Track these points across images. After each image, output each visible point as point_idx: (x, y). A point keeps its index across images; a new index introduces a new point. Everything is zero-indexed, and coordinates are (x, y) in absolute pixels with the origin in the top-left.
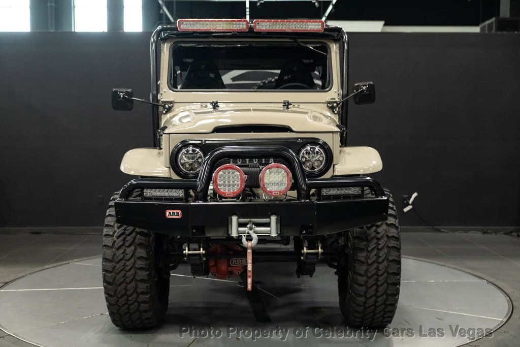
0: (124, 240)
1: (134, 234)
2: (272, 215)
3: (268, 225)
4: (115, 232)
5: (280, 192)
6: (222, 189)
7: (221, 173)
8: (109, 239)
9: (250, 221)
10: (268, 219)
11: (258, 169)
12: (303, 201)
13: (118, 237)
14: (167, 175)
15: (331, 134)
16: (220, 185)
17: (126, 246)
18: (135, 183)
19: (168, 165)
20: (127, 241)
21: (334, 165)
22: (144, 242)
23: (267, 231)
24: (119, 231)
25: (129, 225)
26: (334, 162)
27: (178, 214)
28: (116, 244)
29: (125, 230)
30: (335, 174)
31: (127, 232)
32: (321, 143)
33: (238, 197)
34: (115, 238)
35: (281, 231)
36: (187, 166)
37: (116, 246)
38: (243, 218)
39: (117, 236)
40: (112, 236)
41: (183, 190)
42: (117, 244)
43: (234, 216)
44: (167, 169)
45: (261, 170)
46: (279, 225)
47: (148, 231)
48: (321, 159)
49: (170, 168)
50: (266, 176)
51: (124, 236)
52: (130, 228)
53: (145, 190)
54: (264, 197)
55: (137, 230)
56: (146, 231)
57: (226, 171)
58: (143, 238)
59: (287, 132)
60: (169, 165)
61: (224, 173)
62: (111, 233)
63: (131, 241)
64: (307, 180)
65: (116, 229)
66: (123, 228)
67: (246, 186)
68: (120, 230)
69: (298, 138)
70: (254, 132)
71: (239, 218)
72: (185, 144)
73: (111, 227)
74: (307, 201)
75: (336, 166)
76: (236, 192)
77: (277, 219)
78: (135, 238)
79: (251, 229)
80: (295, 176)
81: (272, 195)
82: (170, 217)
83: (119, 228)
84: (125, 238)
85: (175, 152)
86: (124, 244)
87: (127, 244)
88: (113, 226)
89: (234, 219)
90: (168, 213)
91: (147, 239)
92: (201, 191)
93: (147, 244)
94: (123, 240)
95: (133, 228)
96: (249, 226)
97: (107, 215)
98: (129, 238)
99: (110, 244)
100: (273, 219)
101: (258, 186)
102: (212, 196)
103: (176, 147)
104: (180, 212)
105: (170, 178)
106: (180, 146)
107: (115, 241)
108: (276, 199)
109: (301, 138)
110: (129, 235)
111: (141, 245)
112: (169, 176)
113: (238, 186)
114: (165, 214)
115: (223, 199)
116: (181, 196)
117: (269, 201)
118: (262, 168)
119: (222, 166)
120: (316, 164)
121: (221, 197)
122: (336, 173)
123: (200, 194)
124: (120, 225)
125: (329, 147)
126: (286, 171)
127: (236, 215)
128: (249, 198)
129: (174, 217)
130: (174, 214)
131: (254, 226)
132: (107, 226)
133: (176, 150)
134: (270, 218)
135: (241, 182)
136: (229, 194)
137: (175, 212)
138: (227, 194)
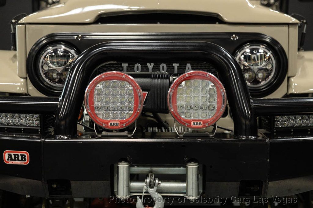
2: (189, 161)
3: (182, 178)
5: (204, 122)
6: (101, 115)
7: (100, 86)
9: (151, 172)
10: (182, 169)
11: (165, 82)
12: (244, 138)
14: (22, 90)
15: (285, 28)
16: (100, 108)
21: (289, 78)
23: (180, 188)
26: (290, 74)
30: (290, 92)
32: (268, 40)
33: (129, 129)
35: (204, 189)
36: (55, 75)
38: (138, 166)
41: (38, 115)
43: (123, 163)
45: (171, 83)
46: (201, 178)
48: (269, 67)
49: (26, 78)
50: (179, 92)
54: (176, 129)
57: (111, 83)
59: (214, 23)
60: (24, 75)
61: (107, 87)
64: (252, 101)
67: (144, 110)
69: (232, 34)
70: (161, 23)
71: (131, 166)
72: (53, 40)
74: (253, 138)
75: (292, 79)
76: (127, 121)
77: (198, 168)
79: (152, 186)
80: (231, 95)
81: (189, 126)
82: (11, 162)
85: (34, 53)
89: (123, 168)
90: (6, 156)
92: (66, 116)
96: (148, 180)
100: (192, 168)
101: (166, 111)
102: (88, 125)
103: (37, 44)
104: (27, 155)
105: (26, 95)
106: (44, 42)
108: (197, 133)
109: (237, 34)
112: (26, 92)
113: (130, 110)
115: (104, 133)
116: (32, 125)
117: (185, 136)
118: (174, 80)
119: (103, 75)
120: (260, 75)
121: (100, 129)
122: (293, 91)
123: (63, 123)
125: (282, 48)
126: (215, 85)
127: (126, 160)
128: (150, 129)
129: (17, 162)
130: (16, 157)
131: (157, 181)
133: (37, 48)
134: (185, 167)
135: (136, 103)
136: (115, 123)
137: (19, 154)
138: (111, 124)
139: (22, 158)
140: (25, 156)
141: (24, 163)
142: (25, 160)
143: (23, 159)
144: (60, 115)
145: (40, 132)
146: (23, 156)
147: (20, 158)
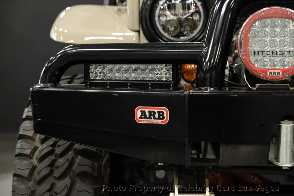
0: (52, 165)
1: (70, 154)
4: (35, 149)
8: (25, 162)
13: (41, 159)
16: (257, 54)
17: (55, 178)
18: (74, 51)
19: (137, 27)
20: (57, 167)
22: (89, 170)
24: (43, 148)
25: (60, 137)
27: (161, 115)
28: (36, 172)
29: (53, 145)
31: (58, 151)
34: (35, 161)
37: (37, 177)
39: (39, 157)
40: (30, 157)
41: (169, 67)
42: (39, 173)
43: (286, 121)
44: (135, 34)
47: (97, 149)
49: (139, 31)
51: (53, 157)
52: (63, 144)
53: (92, 68)
55: (77, 146)
56: (93, 149)
58: (87, 161)
62: (28, 152)
63: (63, 169)
65: (37, 143)
66: (51, 142)
68: (45, 145)
73: (29, 140)
76: (289, 69)
78: (72, 163)
82: (144, 121)
83: (43, 141)
84: (54, 161)
86: (51, 172)
87: (57, 173)
88: (32, 139)
89: (287, 128)
90: (139, 114)
91: (96, 164)
92: (212, 68)
93: (95, 174)
94: (49, 166)
95: (69, 143)
97: (24, 116)
98: (61, 161)
99: (26, 173)
104: (166, 111)
107: (34, 168)
110: (62, 155)
111: (83, 176)
114: (133, 114)
116: (164, 79)
119: (262, 12)
124: (43, 136)
127: (290, 119)
129: (152, 121)
130: (152, 115)
132: (22, 137)
136: (276, 73)
137: (156, 111)
138: (271, 73)
139: (159, 115)
140: (163, 113)
141: (162, 122)
142: (163, 118)
143: (161, 117)
144: (205, 67)
145: (173, 87)
146: (161, 114)
147: (156, 116)
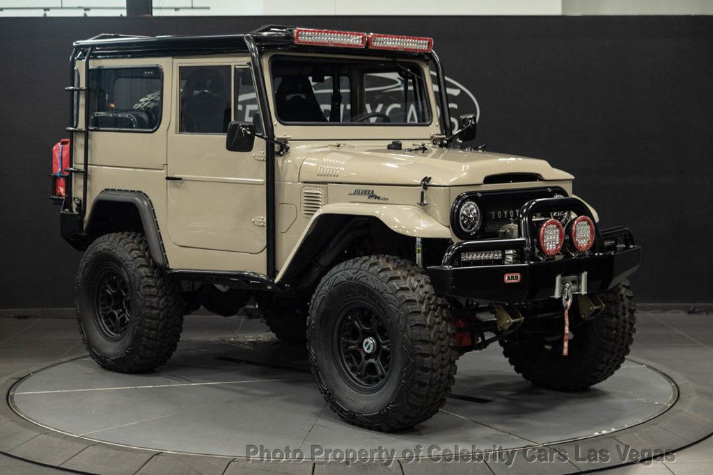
16: (546, 243)
27: (517, 277)
32: (563, 191)
43: (558, 275)
49: (449, 227)
59: (535, 180)
60: (448, 224)
70: (513, 182)
74: (601, 254)
82: (509, 281)
89: (558, 279)
100: (584, 276)
104: (519, 275)
109: (550, 187)
129: (513, 281)
135: (561, 238)
